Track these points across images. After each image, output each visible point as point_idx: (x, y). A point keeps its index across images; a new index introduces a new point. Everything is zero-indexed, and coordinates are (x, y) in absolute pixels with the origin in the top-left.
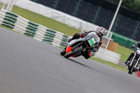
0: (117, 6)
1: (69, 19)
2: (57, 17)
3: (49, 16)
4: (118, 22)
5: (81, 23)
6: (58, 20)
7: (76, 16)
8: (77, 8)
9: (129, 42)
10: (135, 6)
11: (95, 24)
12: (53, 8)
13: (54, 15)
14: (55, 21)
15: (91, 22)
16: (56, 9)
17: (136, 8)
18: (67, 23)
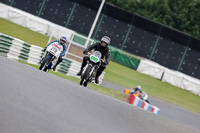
1: (31, 20)
2: (14, 18)
4: (102, 25)
5: (49, 26)
6: (16, 21)
7: (41, 16)
8: (42, 5)
9: (116, 53)
10: (126, 3)
11: (69, 27)
12: (9, 4)
13: (11, 15)
14: (11, 22)
15: (64, 25)
16: (14, 6)
17: (127, 6)
18: (28, 25)
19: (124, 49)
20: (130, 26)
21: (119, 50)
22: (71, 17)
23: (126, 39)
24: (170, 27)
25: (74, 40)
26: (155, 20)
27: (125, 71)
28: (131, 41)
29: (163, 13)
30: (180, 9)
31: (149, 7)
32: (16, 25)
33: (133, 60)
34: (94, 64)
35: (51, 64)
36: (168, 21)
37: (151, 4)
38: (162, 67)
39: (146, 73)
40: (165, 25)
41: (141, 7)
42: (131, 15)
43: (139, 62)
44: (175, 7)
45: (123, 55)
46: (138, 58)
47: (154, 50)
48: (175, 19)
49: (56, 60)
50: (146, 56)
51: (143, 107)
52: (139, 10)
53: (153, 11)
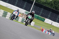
0: (33, 2)
1: (13, 7)
2: (8, 6)
3: (5, 6)
6: (8, 7)
7: (16, 6)
8: (16, 3)
10: (41, 2)
11: (24, 9)
12: (6, 2)
13: (7, 5)
16: (8, 3)
17: (41, 3)
19: (41, 16)
20: (42, 9)
21: (39, 16)
22: (25, 6)
23: (41, 13)
24: (54, 9)
25: (26, 13)
26: (50, 7)
27: (41, 22)
28: (42, 13)
29: (52, 5)
30: (57, 4)
31: (48, 3)
32: (9, 8)
33: (43, 19)
34: (29, 19)
35: (14, 18)
36: (53, 7)
37: (48, 2)
38: (52, 21)
39: (47, 22)
40: (52, 9)
41: (45, 3)
42: (42, 6)
43: (45, 19)
44: (56, 3)
45: (40, 17)
46: (45, 18)
47: (49, 16)
48: (55, 7)
49: (16, 17)
50: (47, 18)
51: (46, 33)
52: (45, 4)
53: (49, 4)
